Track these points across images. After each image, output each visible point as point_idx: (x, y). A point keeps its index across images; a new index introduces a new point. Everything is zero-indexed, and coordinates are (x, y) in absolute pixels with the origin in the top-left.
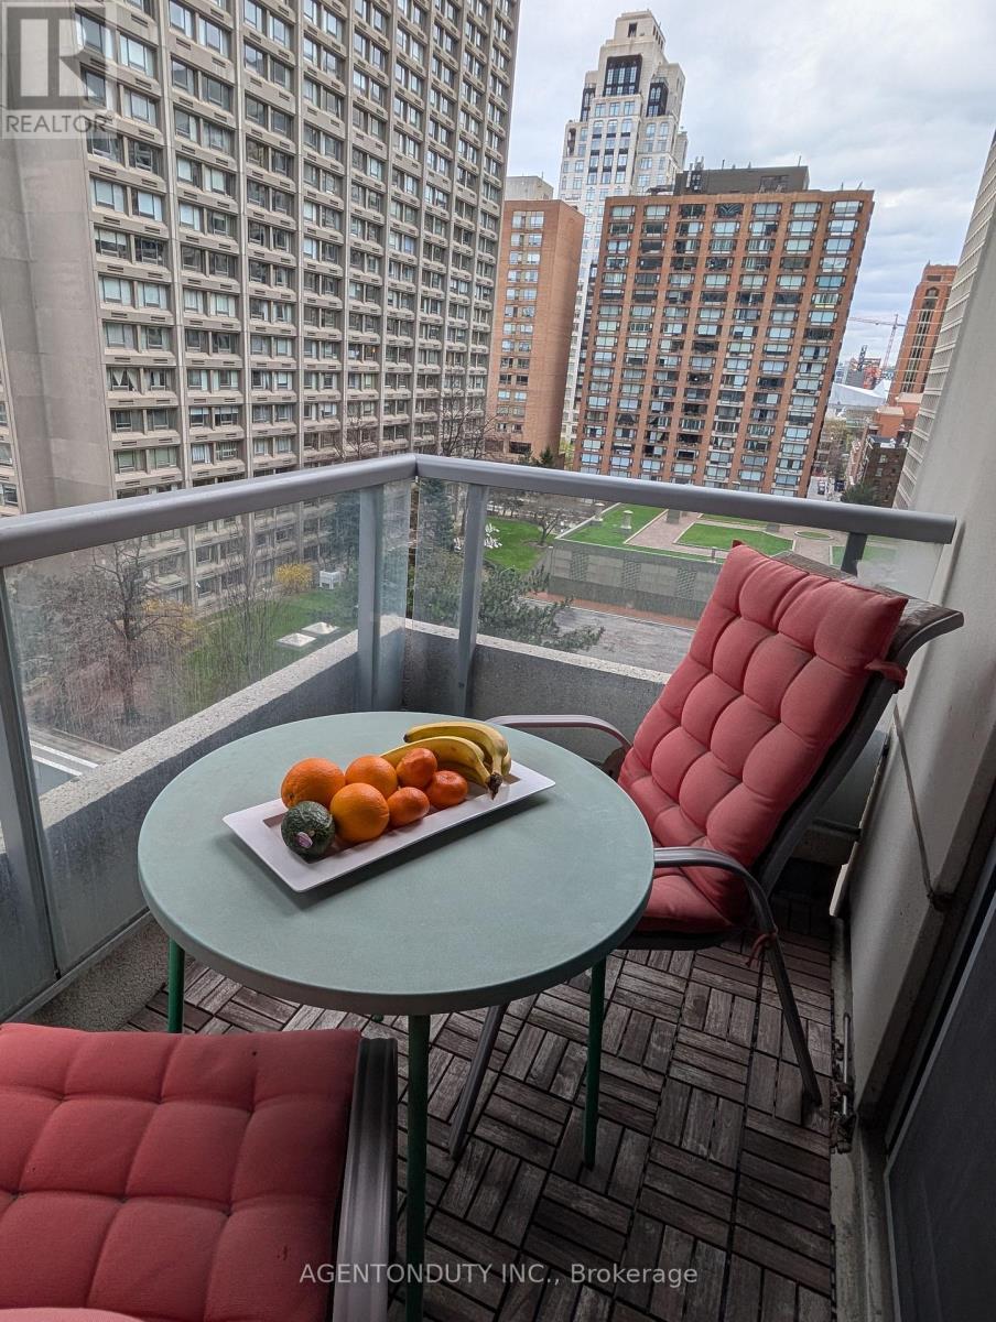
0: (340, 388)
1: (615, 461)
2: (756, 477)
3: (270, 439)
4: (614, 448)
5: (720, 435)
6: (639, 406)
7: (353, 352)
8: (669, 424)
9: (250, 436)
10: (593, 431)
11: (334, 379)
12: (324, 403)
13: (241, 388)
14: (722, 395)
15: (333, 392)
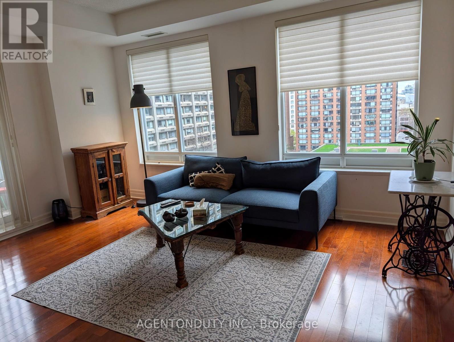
0: (193, 123)
1: (313, 136)
2: (372, 135)
3: (167, 145)
4: (312, 131)
5: (354, 120)
6: (319, 114)
7: (197, 109)
8: (333, 119)
9: (159, 144)
10: (302, 126)
11: (191, 120)
12: (188, 129)
13: (154, 127)
14: (352, 105)
15: (191, 124)
